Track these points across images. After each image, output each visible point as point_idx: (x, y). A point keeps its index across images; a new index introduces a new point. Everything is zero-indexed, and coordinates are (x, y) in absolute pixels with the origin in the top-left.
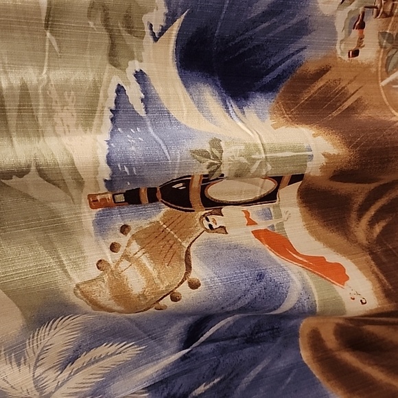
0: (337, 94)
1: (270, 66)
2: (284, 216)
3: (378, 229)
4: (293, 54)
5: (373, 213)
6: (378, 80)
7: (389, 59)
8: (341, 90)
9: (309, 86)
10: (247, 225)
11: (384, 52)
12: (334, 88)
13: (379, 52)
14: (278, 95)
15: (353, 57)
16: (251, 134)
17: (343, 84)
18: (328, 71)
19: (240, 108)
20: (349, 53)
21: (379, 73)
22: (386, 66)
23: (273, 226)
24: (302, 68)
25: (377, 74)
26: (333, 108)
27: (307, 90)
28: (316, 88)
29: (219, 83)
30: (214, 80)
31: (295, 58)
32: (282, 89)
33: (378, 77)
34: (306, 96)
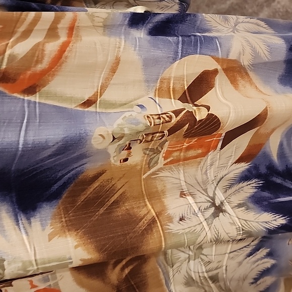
0: (108, 191)
1: (58, 177)
2: (59, 278)
3: (127, 271)
4: (76, 168)
5: (124, 263)
6: (141, 174)
7: (151, 159)
8: (111, 187)
9: (87, 188)
10: (31, 288)
11: (147, 157)
12: (106, 186)
13: (144, 157)
14: (60, 201)
15: (123, 162)
16: (29, 250)
17: (113, 182)
18: (103, 173)
19: (28, 219)
20: (121, 161)
21: (143, 169)
22: (149, 164)
23: (50, 285)
24: (83, 174)
25: (141, 170)
26: (102, 204)
27: (85, 192)
28: (92, 190)
29: (14, 199)
30: (11, 197)
31: (78, 169)
32: (64, 196)
33: (141, 172)
34: (83, 198)
